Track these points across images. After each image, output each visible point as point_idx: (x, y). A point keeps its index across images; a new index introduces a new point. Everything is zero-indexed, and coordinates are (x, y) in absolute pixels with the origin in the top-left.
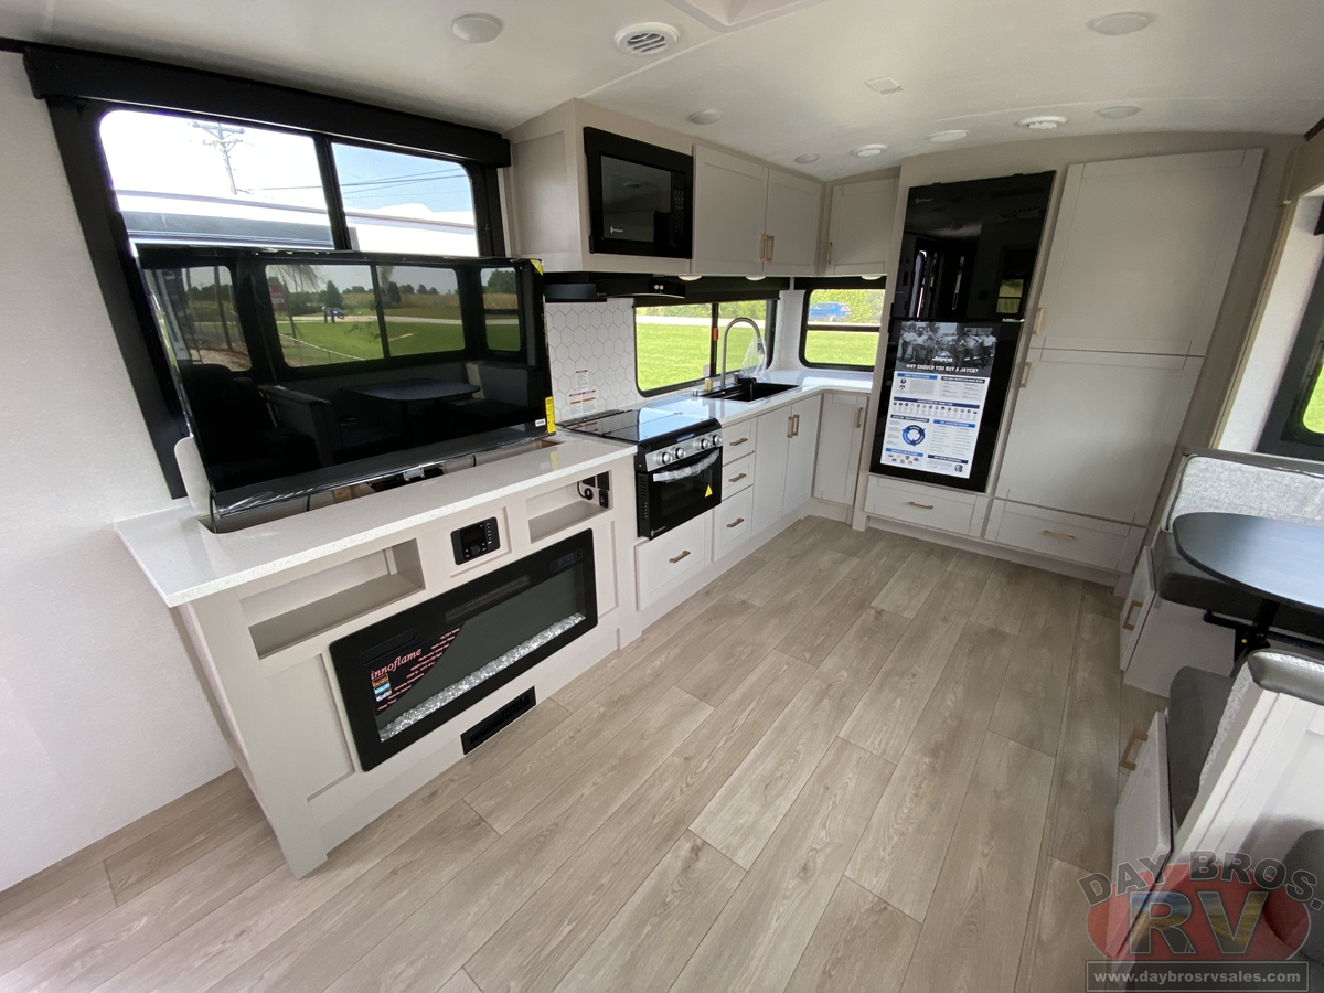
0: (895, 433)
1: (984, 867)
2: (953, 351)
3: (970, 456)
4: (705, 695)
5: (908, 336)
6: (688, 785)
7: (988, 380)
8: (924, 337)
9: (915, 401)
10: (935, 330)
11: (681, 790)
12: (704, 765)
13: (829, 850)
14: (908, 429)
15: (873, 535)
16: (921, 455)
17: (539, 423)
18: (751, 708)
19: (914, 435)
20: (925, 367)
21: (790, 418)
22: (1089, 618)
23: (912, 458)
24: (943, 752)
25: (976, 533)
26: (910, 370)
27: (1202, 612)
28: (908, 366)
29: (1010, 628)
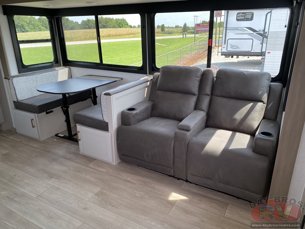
1: (89, 176)
13: (79, 203)
24: (51, 176)
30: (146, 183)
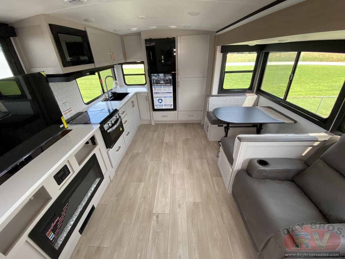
0: (156, 101)
1: (205, 185)
2: (164, 80)
3: (172, 104)
4: (140, 180)
5: (153, 78)
6: (148, 204)
7: (172, 86)
8: (157, 77)
9: (159, 93)
10: (159, 76)
11: (147, 205)
12: (149, 197)
13: (181, 199)
14: (159, 100)
15: (157, 125)
16: (163, 105)
17: (61, 126)
18: (152, 178)
19: (160, 101)
20: (159, 85)
21: (132, 102)
22: (200, 130)
23: (161, 106)
24: (190, 167)
25: (177, 119)
26: (156, 86)
27: (217, 125)
28: (155, 85)
29: (189, 137)
30: (232, 233)
